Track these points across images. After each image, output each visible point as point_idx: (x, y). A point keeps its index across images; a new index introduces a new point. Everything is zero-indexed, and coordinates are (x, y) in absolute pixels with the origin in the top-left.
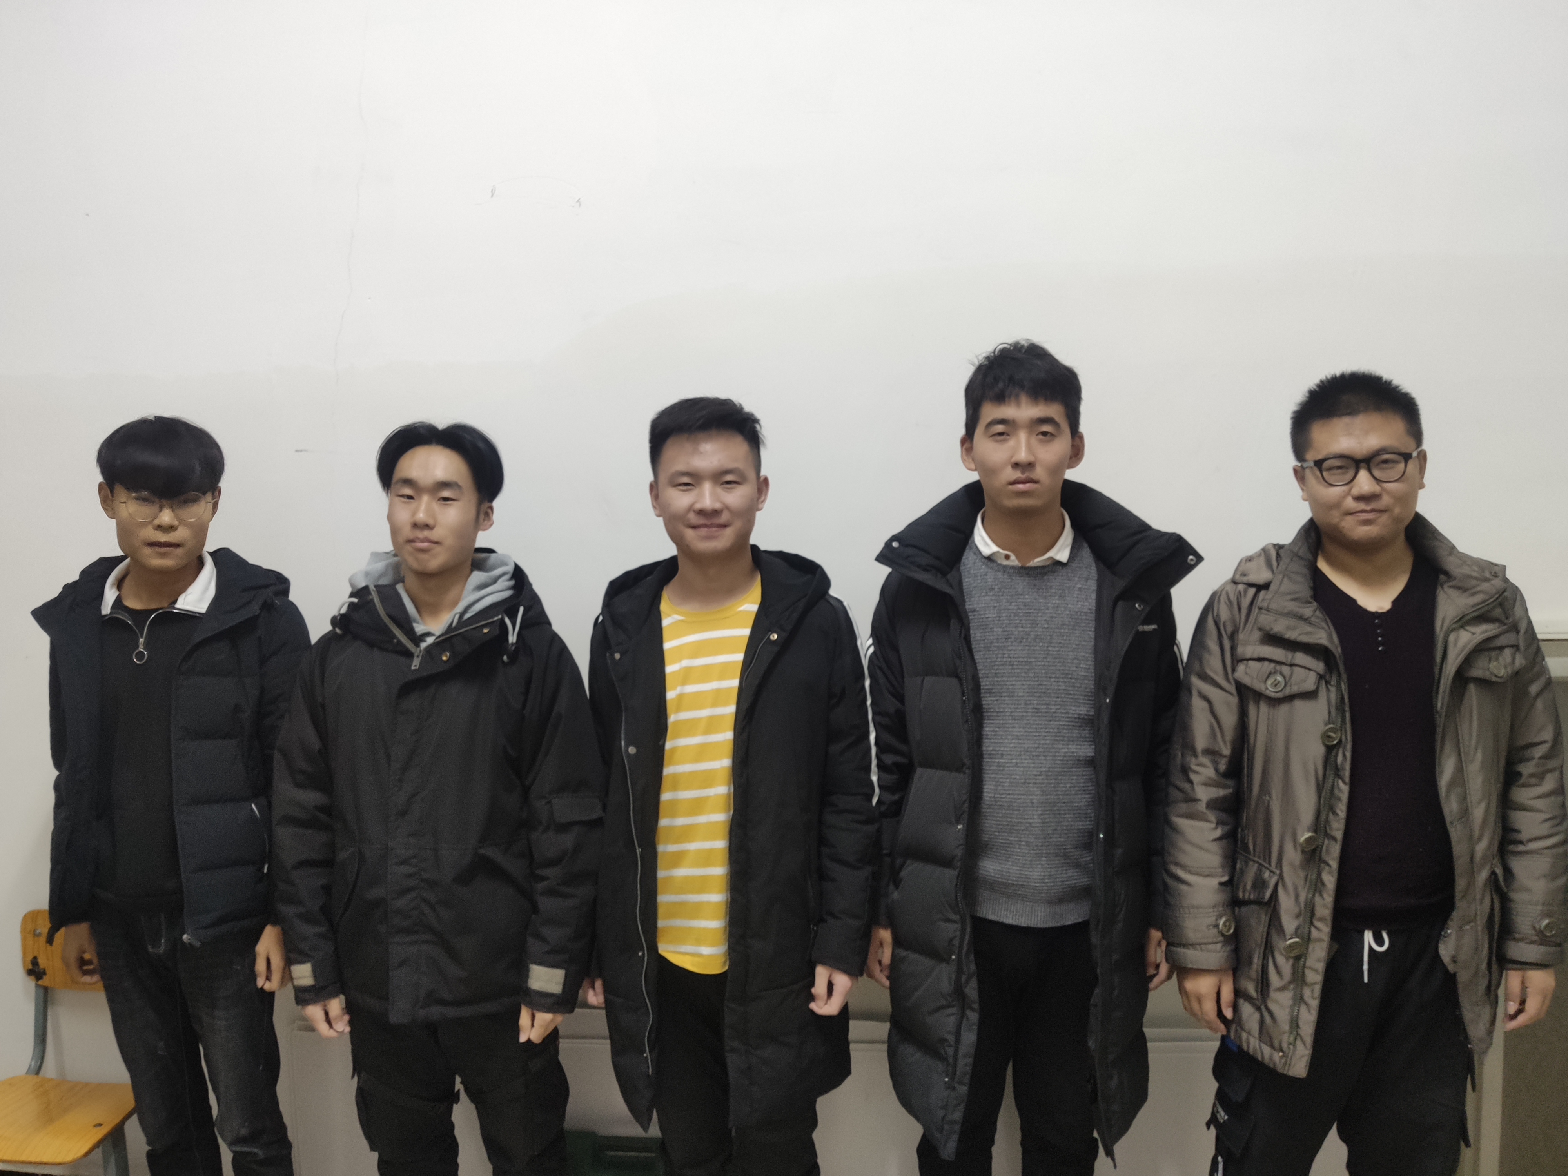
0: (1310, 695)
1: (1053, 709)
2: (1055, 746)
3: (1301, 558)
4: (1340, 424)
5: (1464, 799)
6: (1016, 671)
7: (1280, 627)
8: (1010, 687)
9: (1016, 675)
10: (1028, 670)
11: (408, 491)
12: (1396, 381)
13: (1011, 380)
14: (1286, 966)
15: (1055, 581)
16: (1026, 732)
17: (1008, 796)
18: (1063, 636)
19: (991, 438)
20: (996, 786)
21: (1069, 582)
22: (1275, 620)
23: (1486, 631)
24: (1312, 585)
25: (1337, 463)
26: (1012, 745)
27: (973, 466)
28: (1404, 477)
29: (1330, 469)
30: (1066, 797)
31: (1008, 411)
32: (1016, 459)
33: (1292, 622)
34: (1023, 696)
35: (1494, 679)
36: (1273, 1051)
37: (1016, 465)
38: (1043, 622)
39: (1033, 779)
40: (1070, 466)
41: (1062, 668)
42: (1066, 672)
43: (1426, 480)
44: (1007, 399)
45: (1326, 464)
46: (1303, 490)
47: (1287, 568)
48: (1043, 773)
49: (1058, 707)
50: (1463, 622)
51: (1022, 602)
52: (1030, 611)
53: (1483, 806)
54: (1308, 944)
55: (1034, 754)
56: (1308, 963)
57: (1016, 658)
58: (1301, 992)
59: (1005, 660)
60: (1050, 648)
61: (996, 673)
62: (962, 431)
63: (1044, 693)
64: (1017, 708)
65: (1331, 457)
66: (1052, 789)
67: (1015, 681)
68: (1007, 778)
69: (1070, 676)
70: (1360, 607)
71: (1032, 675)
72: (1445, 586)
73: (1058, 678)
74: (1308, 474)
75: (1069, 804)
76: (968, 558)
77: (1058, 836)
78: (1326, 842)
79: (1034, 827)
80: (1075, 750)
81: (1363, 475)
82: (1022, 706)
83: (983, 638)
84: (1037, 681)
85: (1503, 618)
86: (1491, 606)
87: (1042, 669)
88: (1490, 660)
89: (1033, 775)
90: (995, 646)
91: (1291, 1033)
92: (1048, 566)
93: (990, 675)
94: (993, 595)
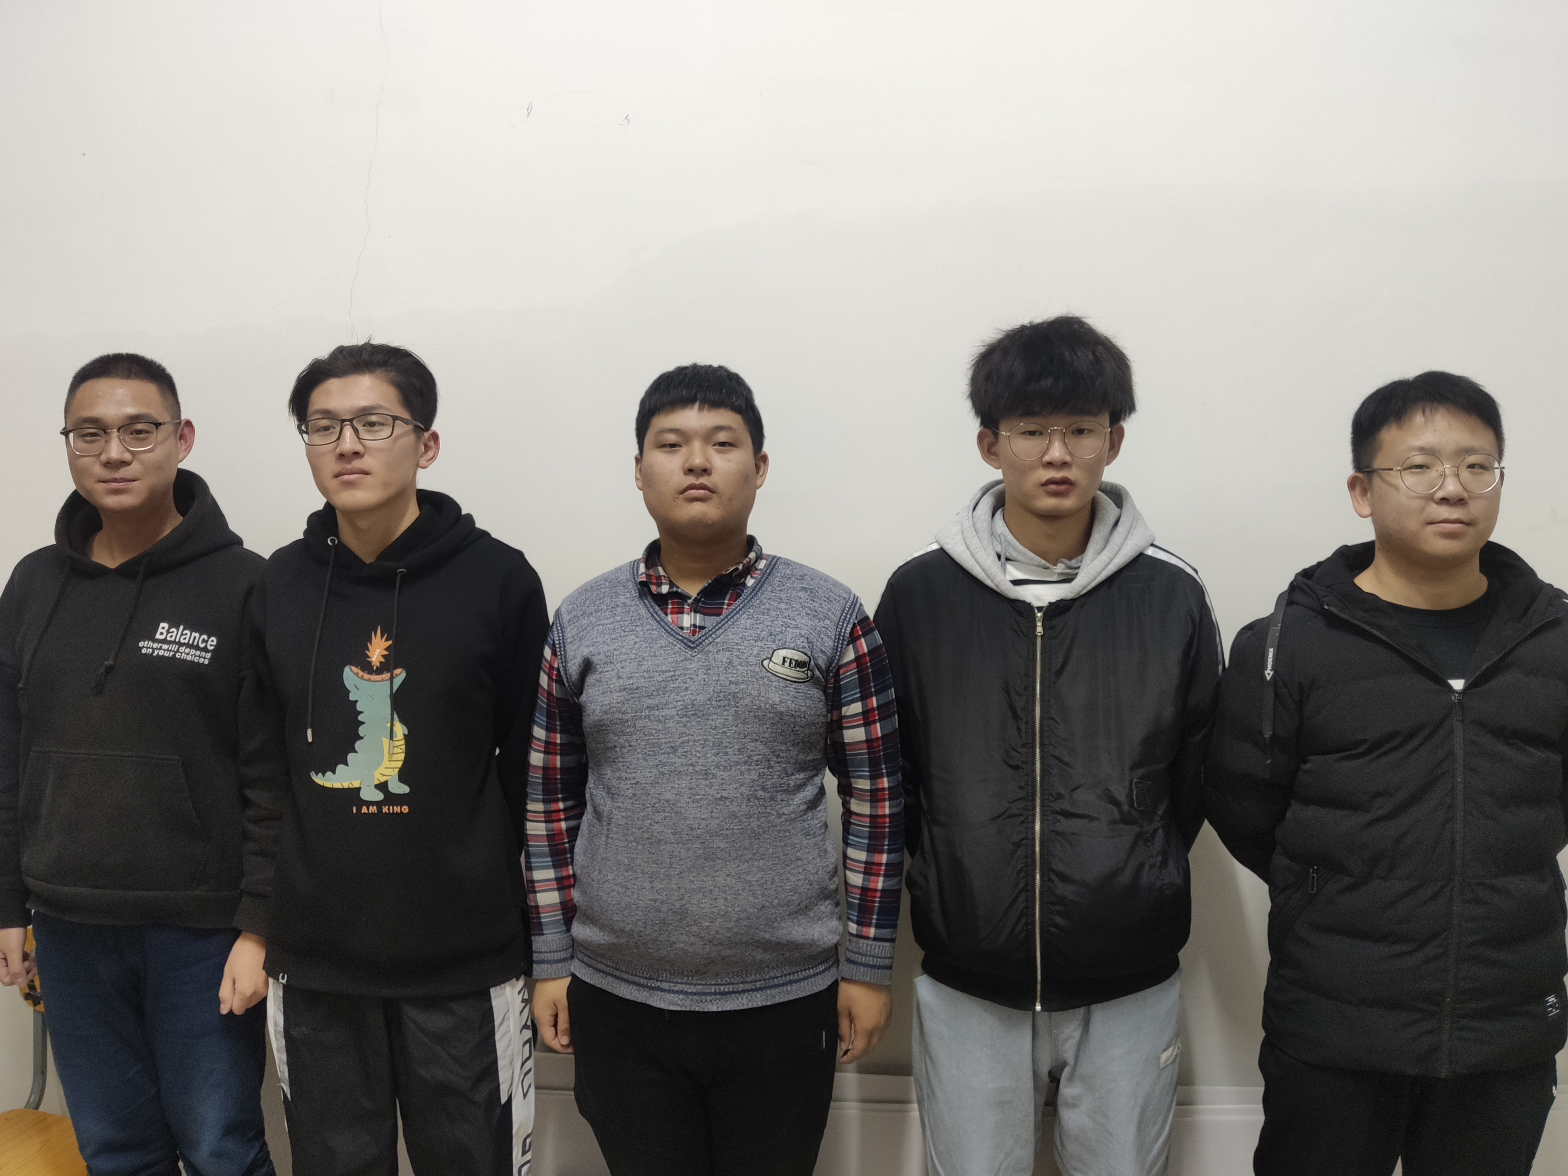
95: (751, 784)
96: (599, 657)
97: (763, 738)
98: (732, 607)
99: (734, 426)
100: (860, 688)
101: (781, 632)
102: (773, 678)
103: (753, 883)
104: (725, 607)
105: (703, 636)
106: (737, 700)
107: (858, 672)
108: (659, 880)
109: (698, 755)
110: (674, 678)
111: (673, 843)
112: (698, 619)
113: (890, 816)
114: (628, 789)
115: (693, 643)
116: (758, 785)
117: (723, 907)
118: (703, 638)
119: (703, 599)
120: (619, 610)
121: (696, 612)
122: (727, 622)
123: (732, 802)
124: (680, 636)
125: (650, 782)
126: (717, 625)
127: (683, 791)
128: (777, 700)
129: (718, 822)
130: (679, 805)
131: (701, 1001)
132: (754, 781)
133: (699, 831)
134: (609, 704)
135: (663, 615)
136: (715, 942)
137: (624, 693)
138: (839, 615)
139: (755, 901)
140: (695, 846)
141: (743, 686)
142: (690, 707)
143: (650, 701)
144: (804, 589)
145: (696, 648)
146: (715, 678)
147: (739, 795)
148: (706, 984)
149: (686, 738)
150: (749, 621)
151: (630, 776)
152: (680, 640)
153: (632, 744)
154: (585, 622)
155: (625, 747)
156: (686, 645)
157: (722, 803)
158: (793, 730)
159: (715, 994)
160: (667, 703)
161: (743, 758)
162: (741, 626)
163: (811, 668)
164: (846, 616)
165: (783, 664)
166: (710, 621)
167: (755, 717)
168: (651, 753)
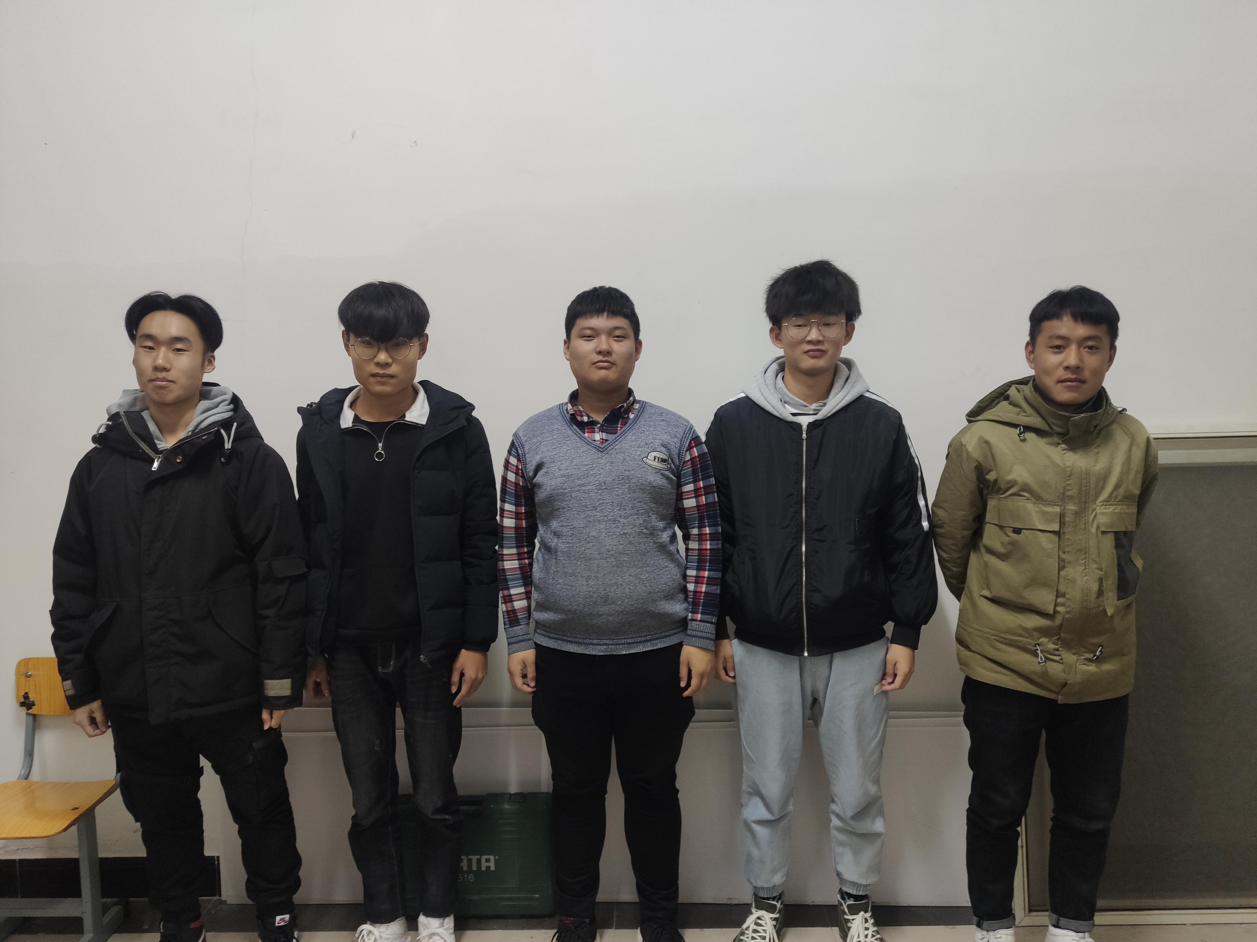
11: (149, 344)
95: (640, 526)
96: (546, 459)
97: (645, 500)
98: (623, 429)
99: (625, 327)
100: (693, 475)
101: (652, 443)
102: (650, 468)
103: (644, 580)
104: (619, 429)
105: (607, 445)
106: (630, 480)
107: (692, 467)
108: (591, 580)
109: (610, 510)
110: (592, 469)
111: (598, 559)
112: (604, 435)
113: (710, 550)
114: (568, 531)
115: (602, 449)
116: (643, 526)
117: (629, 593)
118: (608, 446)
119: (606, 424)
120: (555, 432)
121: (602, 432)
122: (621, 437)
123: (630, 536)
124: (594, 445)
125: (583, 526)
126: (615, 439)
127: (602, 530)
128: (652, 480)
129: (622, 546)
130: (601, 538)
131: (617, 649)
132: (641, 524)
133: (613, 552)
134: (555, 485)
135: (582, 434)
136: (625, 613)
137: (564, 478)
138: (682, 435)
139: (646, 589)
140: (611, 560)
141: (632, 472)
142: (603, 484)
143: (579, 482)
144: (663, 420)
145: (604, 451)
146: (617, 468)
147: (633, 532)
148: (619, 639)
149: (602, 501)
150: (633, 437)
151: (569, 524)
152: (594, 447)
153: (570, 506)
154: (535, 440)
155: (565, 508)
156: (598, 450)
157: (624, 536)
158: (660, 497)
159: (624, 644)
160: (590, 483)
161: (634, 511)
162: (629, 440)
163: (669, 463)
164: (686, 435)
165: (654, 460)
166: (611, 437)
167: (640, 489)
168: (582, 511)
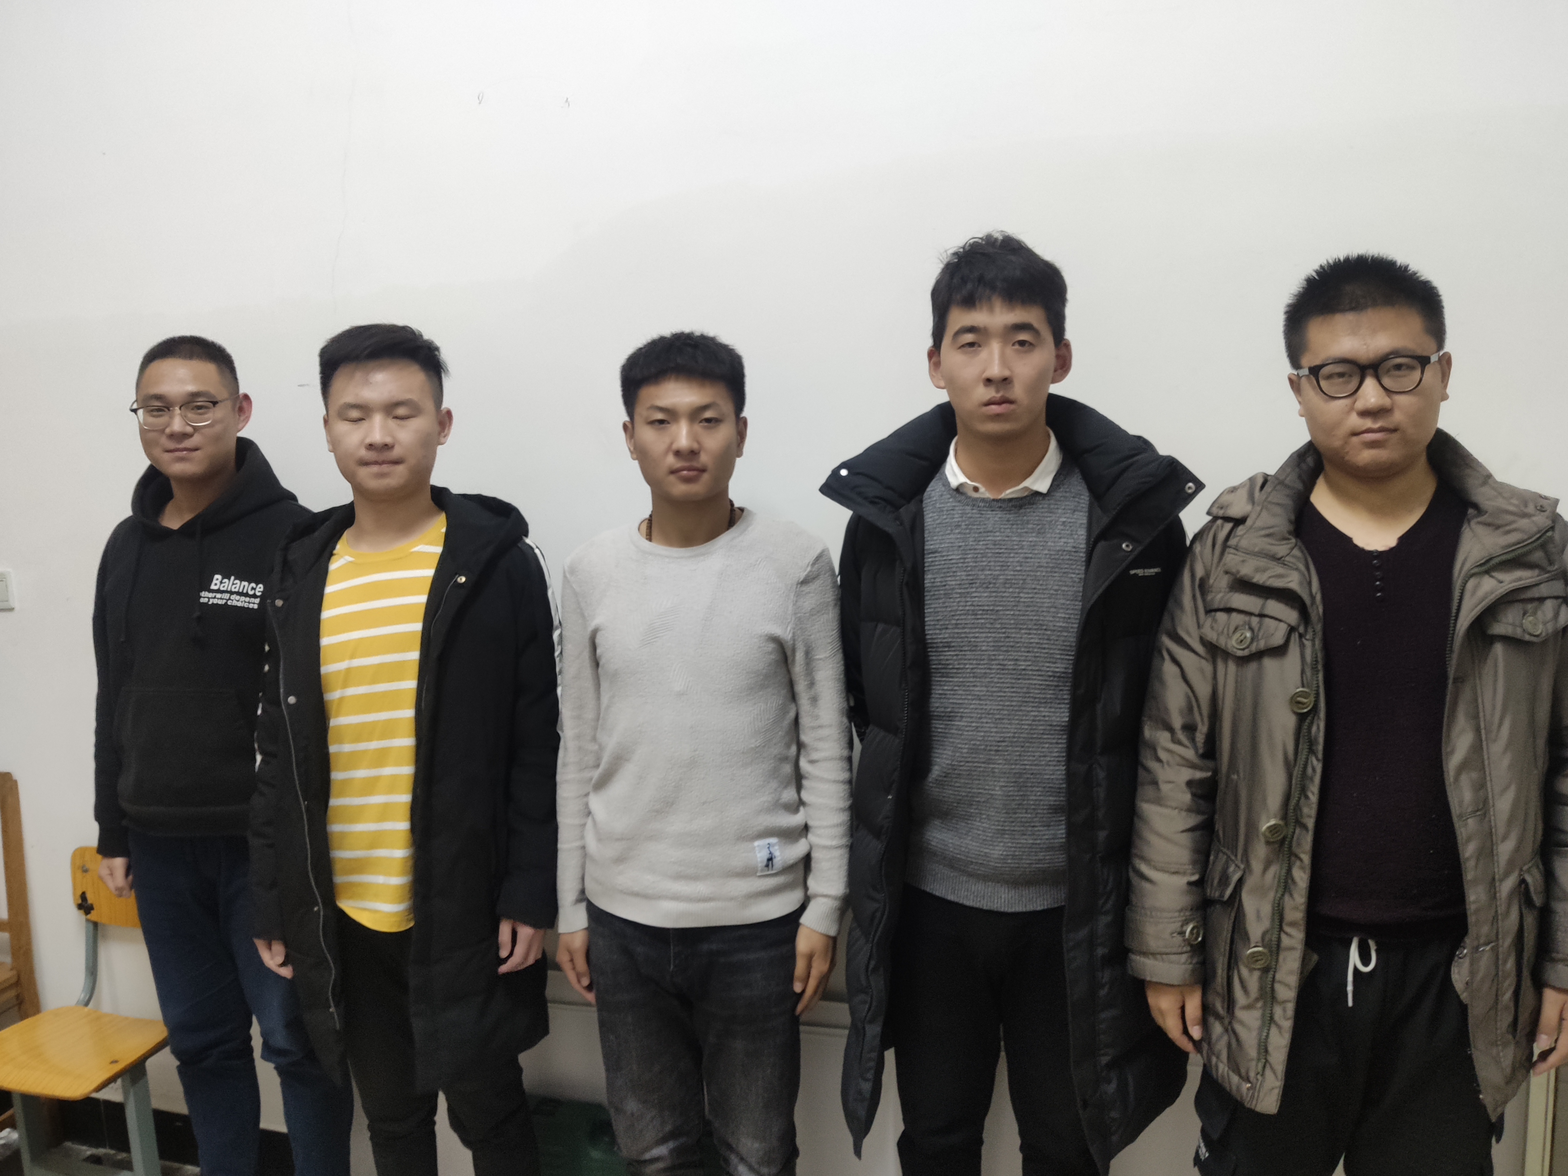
0: (1279, 651)
1: (1022, 665)
2: (1023, 708)
3: (1287, 487)
4: (1342, 321)
5: (1480, 786)
6: (980, 621)
7: (1248, 569)
8: (973, 640)
9: (980, 626)
10: (995, 620)
12: (1413, 267)
13: (981, 280)
14: (1253, 981)
15: (1033, 515)
16: (988, 691)
17: (967, 764)
18: (1039, 580)
19: (959, 350)
20: (953, 752)
21: (1051, 515)
22: (1243, 561)
23: (1520, 579)
24: (1293, 517)
25: (1339, 369)
26: (972, 706)
27: (942, 384)
28: (1419, 387)
29: (1329, 377)
30: (1033, 767)
31: (978, 317)
32: (988, 374)
33: (1262, 562)
34: (986, 651)
35: (1527, 638)
36: (1241, 1081)
37: (989, 381)
38: (1015, 564)
39: (996, 746)
40: (1054, 381)
41: (1035, 618)
42: (1041, 622)
43: (1449, 390)
44: (977, 303)
45: (1325, 371)
46: (1300, 403)
47: (1267, 498)
48: (1007, 739)
49: (1029, 663)
50: (1488, 567)
51: (992, 540)
52: (1000, 551)
53: (1510, 795)
54: (1278, 954)
55: (998, 717)
56: (1278, 977)
57: (980, 606)
58: (1271, 1010)
59: (967, 608)
60: (1022, 595)
61: (956, 624)
62: (929, 342)
63: (1012, 647)
64: (979, 664)
65: (1330, 362)
66: (1018, 758)
67: (978, 632)
68: (966, 744)
69: (1045, 627)
70: (1356, 546)
71: (999, 626)
72: (1473, 523)
73: (1030, 629)
74: (1305, 384)
75: (1038, 776)
76: (934, 490)
77: (1024, 811)
78: (1298, 831)
79: (996, 799)
80: (1047, 714)
81: (1370, 383)
82: (985, 662)
83: (944, 583)
84: (1004, 633)
85: (1544, 563)
86: (1530, 547)
87: (1010, 619)
88: (1524, 614)
89: (995, 741)
90: (956, 593)
91: (1259, 1060)
92: (1025, 497)
93: (950, 627)
94: (959, 533)
